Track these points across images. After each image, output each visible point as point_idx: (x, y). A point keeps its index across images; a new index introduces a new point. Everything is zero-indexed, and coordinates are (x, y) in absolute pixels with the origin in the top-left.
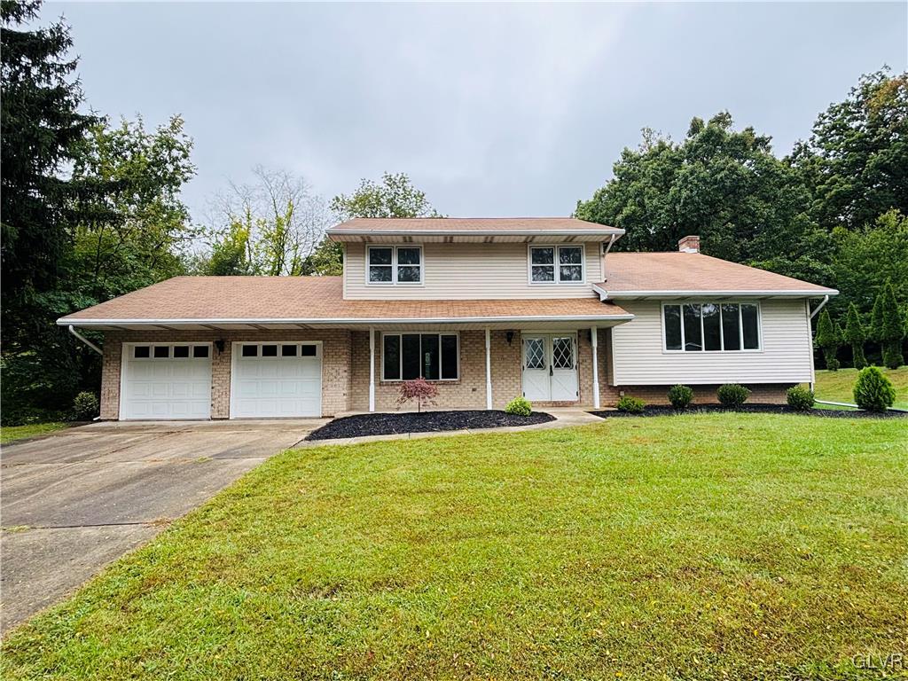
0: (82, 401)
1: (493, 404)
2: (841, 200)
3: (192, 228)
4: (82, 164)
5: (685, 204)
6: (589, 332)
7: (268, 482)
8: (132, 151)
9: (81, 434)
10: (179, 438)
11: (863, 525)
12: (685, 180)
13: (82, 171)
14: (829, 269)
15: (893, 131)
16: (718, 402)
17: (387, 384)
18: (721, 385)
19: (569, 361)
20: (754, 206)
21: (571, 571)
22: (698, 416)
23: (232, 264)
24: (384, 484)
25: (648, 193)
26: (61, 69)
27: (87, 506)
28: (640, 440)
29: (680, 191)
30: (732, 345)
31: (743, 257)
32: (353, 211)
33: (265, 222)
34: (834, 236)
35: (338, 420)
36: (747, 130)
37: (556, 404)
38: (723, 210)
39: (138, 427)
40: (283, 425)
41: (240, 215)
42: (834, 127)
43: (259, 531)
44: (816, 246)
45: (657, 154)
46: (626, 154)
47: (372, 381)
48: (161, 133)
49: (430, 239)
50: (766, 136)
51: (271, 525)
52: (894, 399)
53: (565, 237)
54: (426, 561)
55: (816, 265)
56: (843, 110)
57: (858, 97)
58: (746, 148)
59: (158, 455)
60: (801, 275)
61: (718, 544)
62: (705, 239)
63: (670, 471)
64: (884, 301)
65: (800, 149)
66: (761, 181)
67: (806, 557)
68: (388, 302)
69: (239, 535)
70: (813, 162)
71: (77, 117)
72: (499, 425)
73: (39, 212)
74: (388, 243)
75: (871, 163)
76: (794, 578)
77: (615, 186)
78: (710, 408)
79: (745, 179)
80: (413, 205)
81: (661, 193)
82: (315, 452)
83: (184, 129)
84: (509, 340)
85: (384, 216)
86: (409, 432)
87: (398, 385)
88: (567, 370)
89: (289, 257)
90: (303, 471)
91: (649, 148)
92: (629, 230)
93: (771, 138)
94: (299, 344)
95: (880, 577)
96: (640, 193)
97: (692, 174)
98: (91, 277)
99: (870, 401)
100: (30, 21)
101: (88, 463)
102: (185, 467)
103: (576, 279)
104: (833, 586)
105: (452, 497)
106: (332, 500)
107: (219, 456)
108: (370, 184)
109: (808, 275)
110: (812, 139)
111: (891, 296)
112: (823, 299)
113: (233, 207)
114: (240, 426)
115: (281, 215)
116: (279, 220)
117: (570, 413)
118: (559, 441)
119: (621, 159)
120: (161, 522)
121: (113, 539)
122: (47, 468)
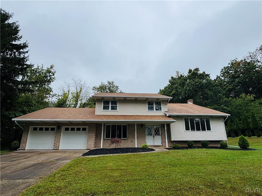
0: (14, 144)
1: (137, 146)
2: (230, 91)
3: (53, 94)
4: (25, 77)
5: (188, 91)
6: (164, 125)
7: (72, 167)
8: (39, 73)
9: (14, 154)
10: (44, 155)
11: (237, 177)
12: (188, 85)
13: (24, 78)
14: (229, 109)
15: (241, 74)
16: (201, 146)
17: (106, 140)
18: (201, 141)
19: (159, 133)
20: (207, 92)
21: (159, 189)
22: (195, 149)
23: (63, 104)
24: (106, 167)
25: (178, 88)
26: (24, 53)
27: (18, 174)
28: (179, 156)
29: (187, 88)
30: (204, 129)
31: (205, 105)
32: (98, 91)
33: (73, 93)
34: (229, 100)
35: (91, 150)
36: (203, 72)
37: (155, 146)
38: (199, 93)
39: (31, 152)
40: (75, 151)
41: (66, 91)
42: (226, 72)
43: (71, 180)
44: (225, 102)
45: (180, 78)
46: (172, 78)
47: (102, 139)
48: (47, 69)
49: (120, 98)
50: (209, 74)
51: (74, 178)
52: (249, 145)
53: (156, 99)
54: (119, 187)
55: (225, 108)
56: (227, 68)
57: (230, 65)
58: (203, 77)
59: (38, 159)
60: (222, 110)
61: (199, 182)
62: (195, 100)
63: (187, 164)
64: (244, 118)
65: (218, 77)
66: (208, 85)
67: (222, 185)
68: (108, 115)
69: (65, 181)
70: (221, 81)
71: (26, 65)
72: (139, 152)
73: (11, 89)
74: (109, 99)
75: (236, 82)
76: (218, 190)
77: (170, 86)
78: (199, 147)
79: (204, 85)
80: (115, 89)
81: (182, 88)
82: (85, 159)
83: (54, 68)
84: (142, 127)
85: (107, 92)
86: (113, 154)
87: (110, 140)
88: (158, 136)
89: (79, 102)
90: (82, 164)
91: (178, 76)
92: (174, 97)
93: (210, 74)
94: (81, 127)
95: (240, 189)
96: (176, 88)
97: (190, 83)
98: (22, 107)
99: (243, 145)
100: (18, 42)
101: (16, 162)
102: (47, 163)
103: (160, 110)
104: (228, 192)
105: (126, 171)
106: (91, 172)
107: (57, 160)
108: (104, 83)
109: (223, 111)
110: (221, 75)
111: (246, 117)
112: (227, 117)
113: (65, 89)
114: (62, 152)
115: (78, 91)
116: (77, 92)
117: (159, 149)
118: (156, 156)
119: (171, 79)
120: (41, 178)
121: (26, 183)
122: (4, 163)
